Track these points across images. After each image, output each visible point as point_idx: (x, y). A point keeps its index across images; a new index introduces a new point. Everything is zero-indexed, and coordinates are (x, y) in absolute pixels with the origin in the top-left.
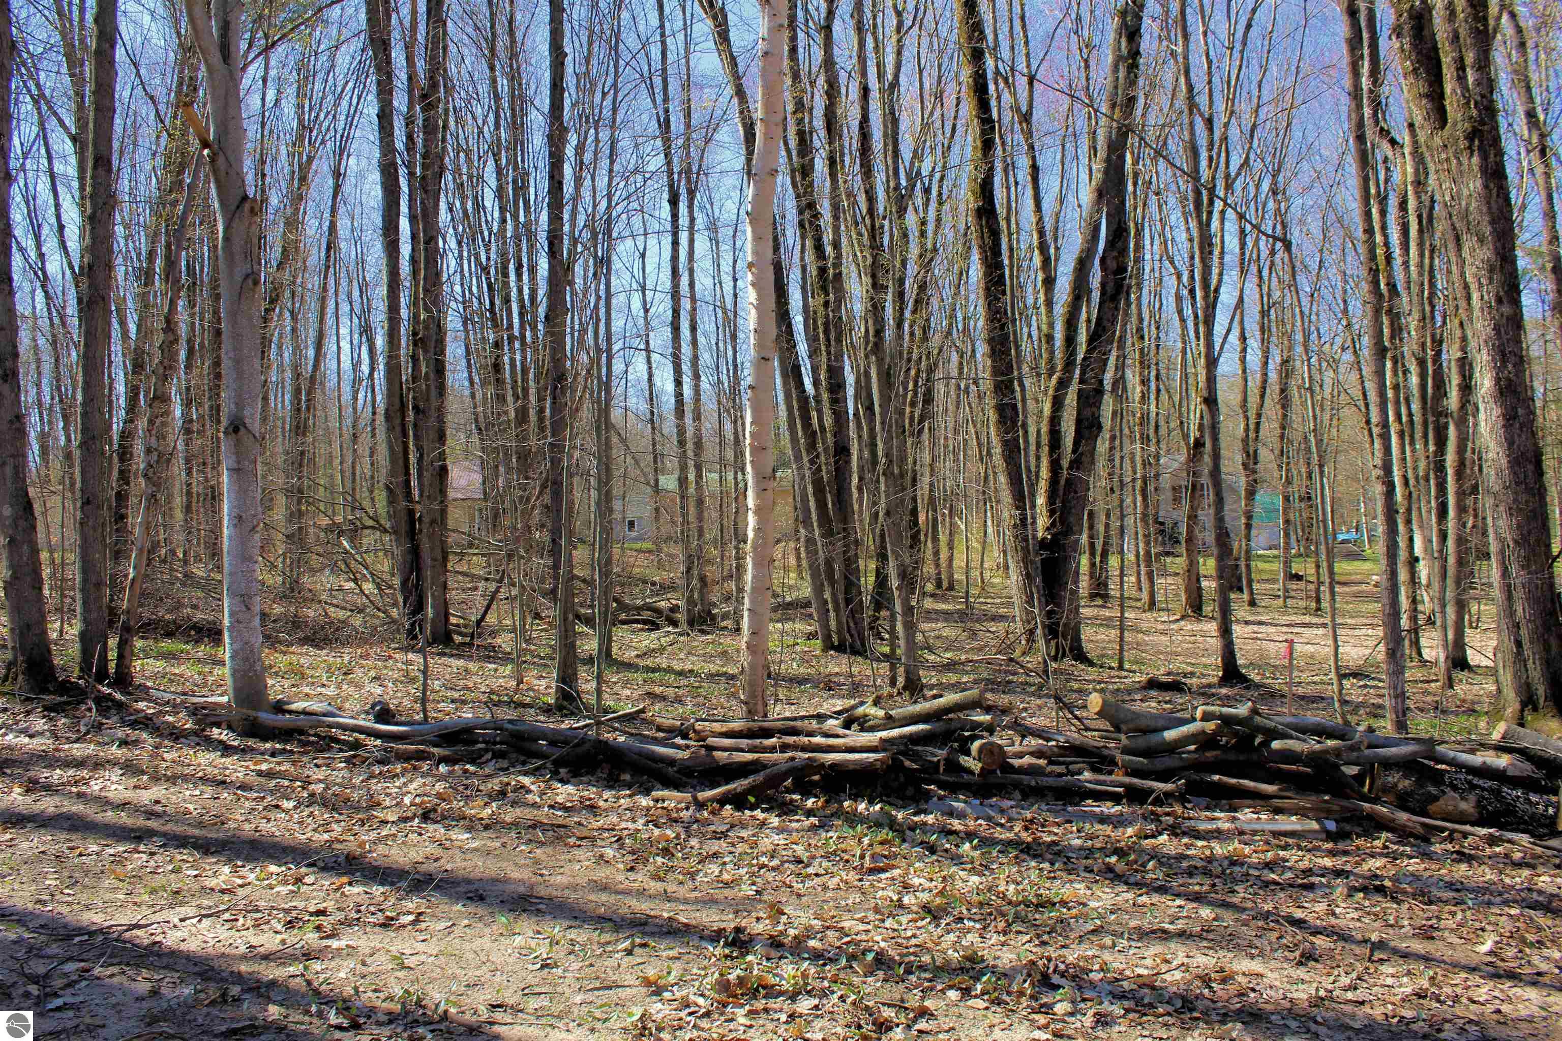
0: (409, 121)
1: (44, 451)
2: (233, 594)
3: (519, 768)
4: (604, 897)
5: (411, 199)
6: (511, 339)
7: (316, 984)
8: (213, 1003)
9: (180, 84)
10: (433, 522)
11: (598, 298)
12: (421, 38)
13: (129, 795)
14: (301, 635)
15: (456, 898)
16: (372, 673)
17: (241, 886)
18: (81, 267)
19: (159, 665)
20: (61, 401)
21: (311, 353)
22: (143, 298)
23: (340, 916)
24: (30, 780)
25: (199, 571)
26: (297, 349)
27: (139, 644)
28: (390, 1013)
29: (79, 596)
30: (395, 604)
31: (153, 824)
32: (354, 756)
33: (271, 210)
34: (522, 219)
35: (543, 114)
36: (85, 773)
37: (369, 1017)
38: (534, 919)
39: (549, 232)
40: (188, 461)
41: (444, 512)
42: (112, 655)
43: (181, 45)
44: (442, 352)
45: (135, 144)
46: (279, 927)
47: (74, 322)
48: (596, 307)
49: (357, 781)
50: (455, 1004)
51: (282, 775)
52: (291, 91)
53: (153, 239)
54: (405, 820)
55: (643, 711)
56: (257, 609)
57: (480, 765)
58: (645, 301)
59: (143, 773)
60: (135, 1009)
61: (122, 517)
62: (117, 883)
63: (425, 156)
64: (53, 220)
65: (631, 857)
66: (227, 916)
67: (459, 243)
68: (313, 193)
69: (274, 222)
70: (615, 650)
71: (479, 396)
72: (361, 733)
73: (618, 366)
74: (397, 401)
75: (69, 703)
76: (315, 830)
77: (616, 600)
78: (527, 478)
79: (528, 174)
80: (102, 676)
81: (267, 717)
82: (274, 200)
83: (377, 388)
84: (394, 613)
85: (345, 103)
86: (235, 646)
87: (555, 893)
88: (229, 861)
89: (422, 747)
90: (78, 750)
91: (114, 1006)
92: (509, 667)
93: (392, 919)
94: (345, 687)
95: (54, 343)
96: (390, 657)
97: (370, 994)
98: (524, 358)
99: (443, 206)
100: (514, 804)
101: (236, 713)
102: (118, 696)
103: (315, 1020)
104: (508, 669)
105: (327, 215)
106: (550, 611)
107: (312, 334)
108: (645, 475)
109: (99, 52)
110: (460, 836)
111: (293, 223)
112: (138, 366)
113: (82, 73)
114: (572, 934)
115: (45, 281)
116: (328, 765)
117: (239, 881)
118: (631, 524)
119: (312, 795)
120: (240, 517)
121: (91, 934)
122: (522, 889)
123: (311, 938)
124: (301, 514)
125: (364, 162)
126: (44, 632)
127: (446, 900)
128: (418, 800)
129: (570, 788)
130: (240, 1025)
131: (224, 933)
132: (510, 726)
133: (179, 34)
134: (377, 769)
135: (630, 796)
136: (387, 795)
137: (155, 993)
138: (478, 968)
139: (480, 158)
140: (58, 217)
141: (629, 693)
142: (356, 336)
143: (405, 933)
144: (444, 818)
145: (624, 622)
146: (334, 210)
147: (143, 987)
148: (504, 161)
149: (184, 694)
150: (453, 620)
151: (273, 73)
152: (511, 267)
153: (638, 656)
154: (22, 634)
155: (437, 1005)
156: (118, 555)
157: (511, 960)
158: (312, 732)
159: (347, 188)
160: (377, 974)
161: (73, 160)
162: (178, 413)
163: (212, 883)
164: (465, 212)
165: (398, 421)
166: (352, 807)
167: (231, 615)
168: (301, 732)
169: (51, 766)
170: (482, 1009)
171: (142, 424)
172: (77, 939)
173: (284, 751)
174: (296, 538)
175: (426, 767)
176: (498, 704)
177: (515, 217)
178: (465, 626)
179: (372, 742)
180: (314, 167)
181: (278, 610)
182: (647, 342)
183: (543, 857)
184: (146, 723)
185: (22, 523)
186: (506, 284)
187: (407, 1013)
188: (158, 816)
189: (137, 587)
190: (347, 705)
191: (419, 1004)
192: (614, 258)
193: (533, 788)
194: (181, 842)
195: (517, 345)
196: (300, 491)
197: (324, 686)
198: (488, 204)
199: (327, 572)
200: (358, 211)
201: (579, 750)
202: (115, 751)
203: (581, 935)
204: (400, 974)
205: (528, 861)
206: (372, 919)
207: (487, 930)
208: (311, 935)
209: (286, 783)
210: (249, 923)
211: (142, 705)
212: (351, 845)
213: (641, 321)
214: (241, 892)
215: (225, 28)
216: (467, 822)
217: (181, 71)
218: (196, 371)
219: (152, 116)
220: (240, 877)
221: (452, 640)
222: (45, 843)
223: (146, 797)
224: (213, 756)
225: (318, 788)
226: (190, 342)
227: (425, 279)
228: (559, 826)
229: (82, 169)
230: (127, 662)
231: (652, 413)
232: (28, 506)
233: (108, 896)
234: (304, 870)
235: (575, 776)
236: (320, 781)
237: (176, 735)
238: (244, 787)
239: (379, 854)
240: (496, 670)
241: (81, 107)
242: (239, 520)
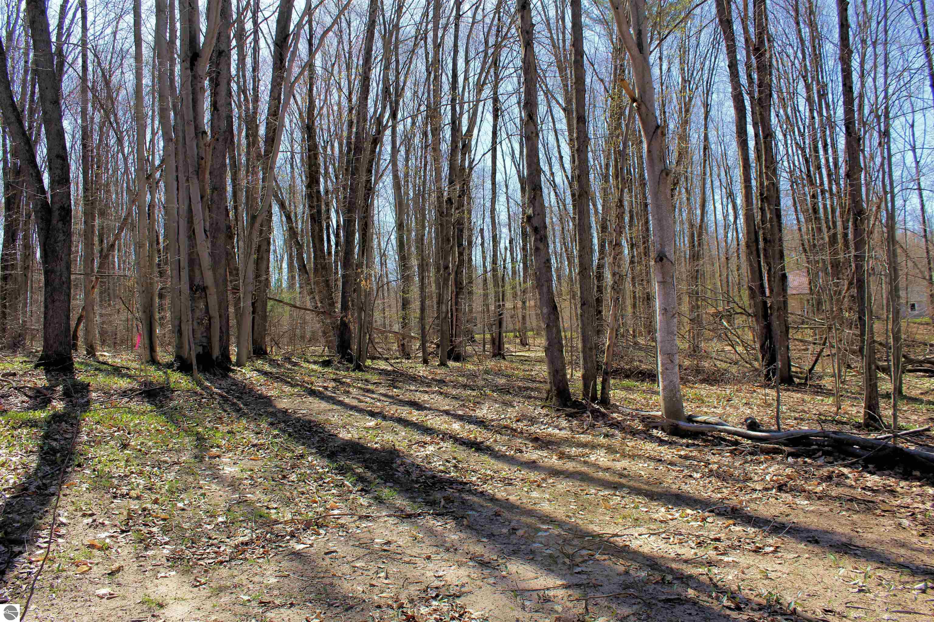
0: (748, 66)
1: (559, 277)
2: (664, 353)
3: (840, 462)
4: (902, 551)
5: (753, 113)
6: (823, 192)
7: (715, 581)
8: (657, 583)
9: (616, 69)
10: (779, 309)
11: (883, 158)
12: (751, 14)
13: (610, 464)
14: (700, 377)
15: (802, 540)
16: (744, 401)
17: (672, 520)
18: (572, 177)
19: (623, 394)
20: (566, 250)
21: (699, 212)
22: (605, 190)
23: (730, 543)
24: (561, 453)
25: (641, 341)
26: (691, 211)
27: (612, 381)
28: (760, 605)
29: (581, 355)
30: (756, 360)
31: (623, 481)
32: (735, 450)
33: (670, 132)
34: (825, 114)
35: (835, 45)
36: (587, 451)
37: (747, 605)
38: (853, 559)
39: (846, 120)
40: (633, 278)
41: (785, 303)
42: (599, 387)
43: (614, 48)
44: (779, 204)
45: (595, 106)
46: (693, 545)
47: (570, 207)
48: (882, 164)
49: (737, 464)
50: (801, 605)
51: (694, 458)
52: (677, 61)
53: (608, 158)
54: (767, 489)
55: (928, 430)
56: (677, 362)
57: (814, 459)
58: (915, 157)
59: (617, 452)
60: (617, 579)
61: (600, 312)
62: (605, 511)
63: (760, 86)
64: (557, 154)
65: (922, 527)
66: (664, 535)
67: (785, 136)
68: (693, 118)
69: (673, 138)
70: (904, 388)
71: (804, 229)
72: (739, 436)
73: (899, 202)
74: (753, 237)
75: (577, 413)
76: (713, 491)
77: (904, 356)
78: (838, 279)
79: (826, 85)
80: (594, 399)
81: (683, 424)
82: (672, 126)
83: (739, 230)
84: (756, 364)
85: (707, 63)
86: (666, 383)
87: (867, 545)
88: (664, 505)
89: (777, 446)
90: (584, 438)
91: (607, 576)
92: (831, 399)
93: (760, 548)
94: (728, 408)
95: (561, 220)
96: (755, 391)
97: (747, 591)
98: (832, 203)
99: (773, 114)
100: (838, 485)
101: (667, 422)
102: (602, 410)
103: (714, 601)
104: (831, 400)
105: (702, 130)
106: (858, 363)
107: (699, 200)
108: (921, 272)
109: (576, 62)
110: (802, 502)
111: (684, 137)
112: (604, 228)
113: (566, 74)
114: (880, 573)
115: (555, 186)
116: (719, 454)
117: (670, 517)
118: (913, 306)
119: (711, 471)
120: (665, 309)
121: (593, 536)
122: (844, 540)
123: (712, 553)
124: (698, 307)
125: (722, 95)
126: (565, 375)
127: (793, 540)
128: (775, 478)
129: (876, 478)
130: (672, 597)
131: (662, 544)
132: (833, 435)
133: (612, 42)
134: (749, 458)
135: (920, 486)
136: (756, 474)
137: (627, 573)
138: (815, 585)
139: (794, 80)
140: (560, 152)
141: (916, 418)
142: (725, 200)
143: (768, 558)
144: (792, 490)
145: (910, 371)
146: (706, 128)
147: (621, 569)
148: (810, 80)
149: (637, 410)
150: (793, 369)
151: (665, 53)
152: (820, 145)
153: (922, 394)
154: (554, 376)
155: (789, 604)
156: (599, 332)
157: (837, 583)
158: (710, 434)
159: (713, 113)
160: (752, 580)
161: (565, 121)
162: (626, 252)
163: (655, 516)
164: (788, 117)
165: (754, 249)
166: (734, 480)
167: (663, 365)
168: (703, 434)
169: (570, 446)
170: (819, 611)
171: (608, 260)
172: (587, 538)
173: (694, 445)
174: (696, 321)
175: (779, 459)
176: (825, 421)
177: (820, 114)
178: (801, 373)
179: (745, 441)
180: (693, 103)
181: (687, 363)
182: (919, 184)
183: (858, 520)
184: (616, 425)
185: (552, 317)
186: (817, 158)
187: (770, 606)
188: (625, 476)
189: (611, 349)
190: (730, 419)
191: (777, 601)
192: (891, 130)
193: (850, 475)
194: (638, 492)
195: (827, 195)
196: (697, 293)
197: (715, 407)
198: (801, 108)
199: (715, 340)
200: (720, 125)
201: (880, 453)
202: (602, 440)
203: (887, 574)
204: (766, 582)
205: (848, 522)
206: (747, 547)
207: (821, 563)
208: (711, 552)
209: (696, 463)
210: (676, 541)
211: (615, 415)
212: (734, 502)
213: (914, 171)
214: (671, 523)
215: (639, 34)
216: (806, 494)
217: (616, 62)
218: (634, 229)
219: (603, 89)
220: (670, 514)
221: (794, 382)
222: (569, 486)
223: (618, 466)
224: (654, 445)
225: (715, 467)
226: (631, 212)
227: (766, 160)
228: (869, 502)
229: (569, 125)
230: (606, 391)
231: (925, 231)
232: (555, 308)
233: (601, 518)
234: (707, 514)
235: (878, 470)
236: (715, 463)
237: (634, 433)
238: (672, 464)
239: (751, 508)
240: (822, 400)
241: (566, 91)
242: (665, 311)
